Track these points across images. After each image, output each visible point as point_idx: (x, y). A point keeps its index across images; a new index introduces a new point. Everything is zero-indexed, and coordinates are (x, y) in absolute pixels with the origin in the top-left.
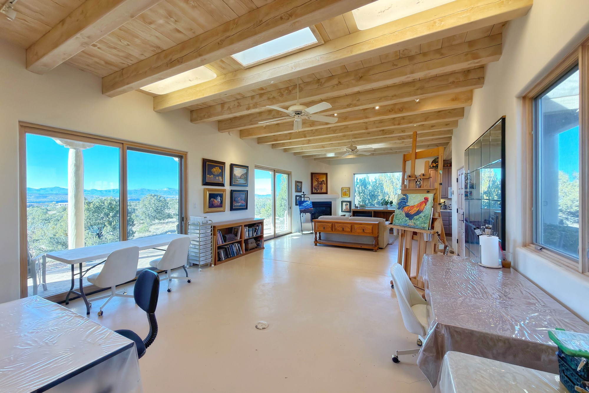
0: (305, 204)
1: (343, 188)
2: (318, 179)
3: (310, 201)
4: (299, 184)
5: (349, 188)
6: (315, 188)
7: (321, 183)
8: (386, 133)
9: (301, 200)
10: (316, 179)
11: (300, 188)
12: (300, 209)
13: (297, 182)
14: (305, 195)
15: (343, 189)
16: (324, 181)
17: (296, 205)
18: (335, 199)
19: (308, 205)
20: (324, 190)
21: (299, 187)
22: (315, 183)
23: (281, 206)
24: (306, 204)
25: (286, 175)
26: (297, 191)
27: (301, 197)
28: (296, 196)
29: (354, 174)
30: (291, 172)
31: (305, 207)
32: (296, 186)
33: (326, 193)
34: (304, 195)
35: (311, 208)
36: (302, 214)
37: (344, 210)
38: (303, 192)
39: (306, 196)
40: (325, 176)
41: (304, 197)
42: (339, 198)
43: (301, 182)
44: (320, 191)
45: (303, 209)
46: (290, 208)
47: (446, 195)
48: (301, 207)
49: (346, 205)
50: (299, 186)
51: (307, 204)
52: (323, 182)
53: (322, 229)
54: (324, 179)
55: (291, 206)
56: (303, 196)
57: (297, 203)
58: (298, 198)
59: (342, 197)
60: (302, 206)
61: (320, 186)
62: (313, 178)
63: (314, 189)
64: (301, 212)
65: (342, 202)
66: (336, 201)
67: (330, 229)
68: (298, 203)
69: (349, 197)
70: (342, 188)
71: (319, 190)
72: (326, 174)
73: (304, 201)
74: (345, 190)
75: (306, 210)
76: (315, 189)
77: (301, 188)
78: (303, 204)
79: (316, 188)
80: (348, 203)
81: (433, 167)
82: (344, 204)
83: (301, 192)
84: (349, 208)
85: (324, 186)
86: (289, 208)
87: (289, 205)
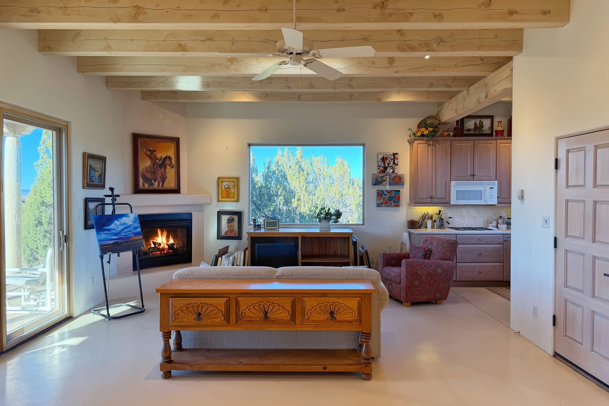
0: (116, 225)
1: (222, 178)
2: (152, 152)
3: (132, 217)
4: (97, 165)
5: (238, 179)
6: (144, 177)
7: (164, 163)
8: (390, 15)
9: (103, 210)
10: (148, 153)
11: (100, 176)
12: (100, 241)
13: (88, 157)
14: (118, 196)
15: (222, 182)
16: (169, 158)
17: (87, 227)
18: (201, 207)
19: (126, 228)
20: (170, 183)
21: (97, 174)
22: (145, 164)
23: (40, 223)
24: (121, 225)
25: (50, 132)
26: (89, 184)
27: (101, 202)
28: (87, 201)
29: (249, 145)
30: (67, 122)
31: (116, 234)
32: (87, 170)
33: (177, 191)
34: (114, 197)
35: (136, 234)
36: (106, 257)
37: (223, 233)
38: (112, 189)
39: (119, 200)
40: (172, 146)
41: (113, 204)
42: (211, 204)
43: (103, 159)
44: (159, 185)
45: (112, 242)
46: (67, 239)
47: (445, 199)
48: (103, 236)
49: (230, 221)
50: (95, 170)
51: (124, 224)
52: (168, 162)
53: (191, 318)
54: (171, 153)
55: (68, 232)
56: (108, 200)
57: (90, 223)
58: (92, 206)
59: (219, 201)
60: (109, 230)
61: (159, 172)
62: (139, 148)
63: (141, 181)
64: (105, 249)
65: (220, 214)
66: (203, 212)
67: (220, 319)
68: (92, 222)
69: (238, 201)
70: (219, 179)
71: (156, 183)
72: (177, 141)
73: (114, 217)
74: (226, 183)
75: (121, 243)
76: (146, 180)
77: (102, 177)
78: (112, 226)
79: (149, 175)
80: (236, 218)
81: (423, 135)
82: (225, 218)
83: (103, 186)
84: (236, 228)
85: (171, 173)
86: (63, 239)
87: (61, 228)
